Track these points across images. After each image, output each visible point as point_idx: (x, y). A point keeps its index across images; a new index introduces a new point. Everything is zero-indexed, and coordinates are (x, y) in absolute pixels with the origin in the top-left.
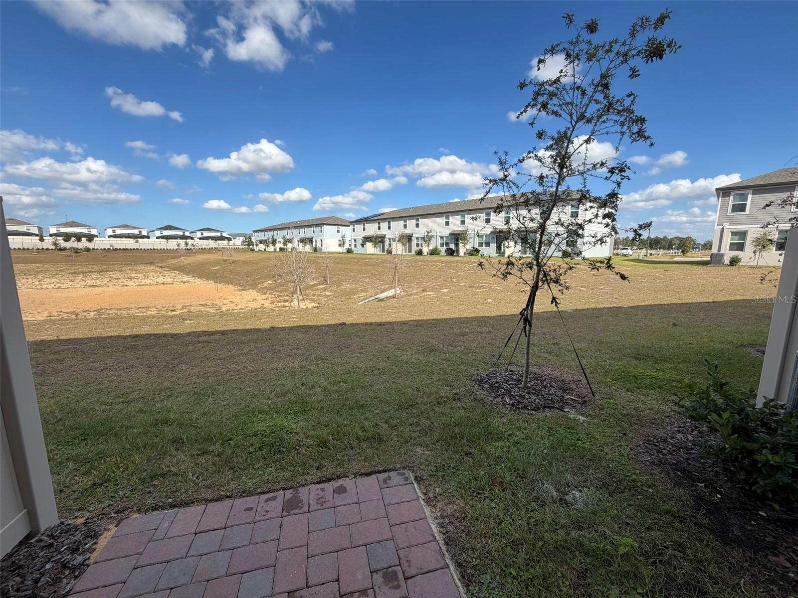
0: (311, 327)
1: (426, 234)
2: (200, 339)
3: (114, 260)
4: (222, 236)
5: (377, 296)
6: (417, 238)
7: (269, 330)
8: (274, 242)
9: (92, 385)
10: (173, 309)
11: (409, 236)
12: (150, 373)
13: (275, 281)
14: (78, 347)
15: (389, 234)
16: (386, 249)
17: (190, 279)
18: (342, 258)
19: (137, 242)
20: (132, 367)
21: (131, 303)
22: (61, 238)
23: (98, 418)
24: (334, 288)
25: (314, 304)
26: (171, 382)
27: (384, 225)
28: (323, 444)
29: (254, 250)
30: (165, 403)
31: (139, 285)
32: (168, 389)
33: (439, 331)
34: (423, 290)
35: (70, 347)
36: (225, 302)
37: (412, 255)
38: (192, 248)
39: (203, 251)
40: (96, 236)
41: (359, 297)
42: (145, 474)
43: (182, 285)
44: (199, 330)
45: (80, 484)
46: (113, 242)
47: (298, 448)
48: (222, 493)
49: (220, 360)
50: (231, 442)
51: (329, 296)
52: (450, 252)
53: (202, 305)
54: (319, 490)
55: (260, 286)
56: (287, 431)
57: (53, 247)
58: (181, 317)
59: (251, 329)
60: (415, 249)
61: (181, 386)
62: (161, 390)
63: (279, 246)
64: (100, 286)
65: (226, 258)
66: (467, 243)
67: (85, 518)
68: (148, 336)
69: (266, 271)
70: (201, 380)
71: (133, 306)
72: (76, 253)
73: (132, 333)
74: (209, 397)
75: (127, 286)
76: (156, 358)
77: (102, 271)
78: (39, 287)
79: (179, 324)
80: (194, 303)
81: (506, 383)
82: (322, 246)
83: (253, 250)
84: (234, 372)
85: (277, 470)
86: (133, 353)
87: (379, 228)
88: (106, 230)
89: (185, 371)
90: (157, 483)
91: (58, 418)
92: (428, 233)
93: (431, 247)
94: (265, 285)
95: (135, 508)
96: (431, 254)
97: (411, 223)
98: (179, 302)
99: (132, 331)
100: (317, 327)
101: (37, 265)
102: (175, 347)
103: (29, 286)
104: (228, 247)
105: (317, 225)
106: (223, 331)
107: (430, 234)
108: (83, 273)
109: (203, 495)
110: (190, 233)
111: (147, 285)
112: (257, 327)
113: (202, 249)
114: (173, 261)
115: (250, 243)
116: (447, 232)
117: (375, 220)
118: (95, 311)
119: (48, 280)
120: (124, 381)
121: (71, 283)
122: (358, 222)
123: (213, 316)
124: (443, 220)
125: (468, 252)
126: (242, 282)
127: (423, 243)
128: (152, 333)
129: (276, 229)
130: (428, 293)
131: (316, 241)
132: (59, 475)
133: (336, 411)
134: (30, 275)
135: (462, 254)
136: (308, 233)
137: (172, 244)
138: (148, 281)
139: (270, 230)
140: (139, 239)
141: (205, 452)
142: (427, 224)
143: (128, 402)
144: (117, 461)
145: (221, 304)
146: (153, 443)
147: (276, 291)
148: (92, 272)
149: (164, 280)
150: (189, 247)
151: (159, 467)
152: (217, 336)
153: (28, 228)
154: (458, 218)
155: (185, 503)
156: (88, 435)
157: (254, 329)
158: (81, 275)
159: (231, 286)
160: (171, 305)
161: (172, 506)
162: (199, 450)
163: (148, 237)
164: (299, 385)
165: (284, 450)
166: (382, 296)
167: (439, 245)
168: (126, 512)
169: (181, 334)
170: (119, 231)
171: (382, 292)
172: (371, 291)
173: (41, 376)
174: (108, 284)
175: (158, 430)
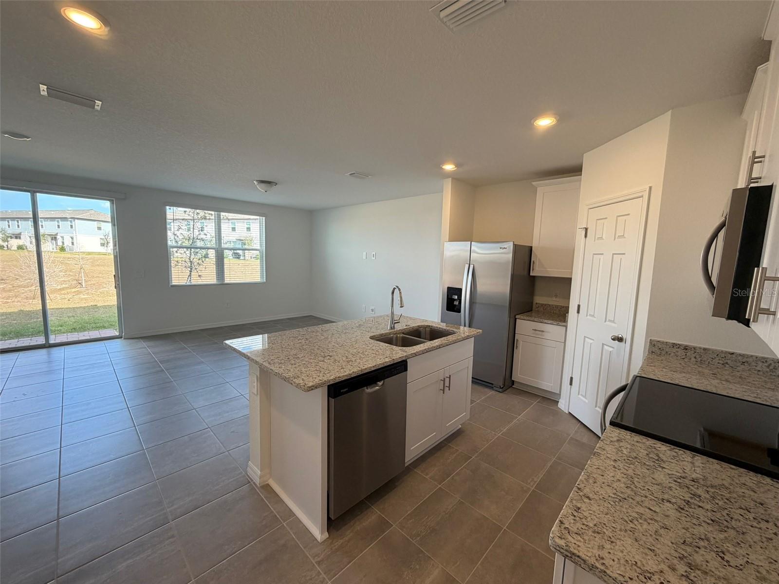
82: (72, 244)
105: (66, 219)
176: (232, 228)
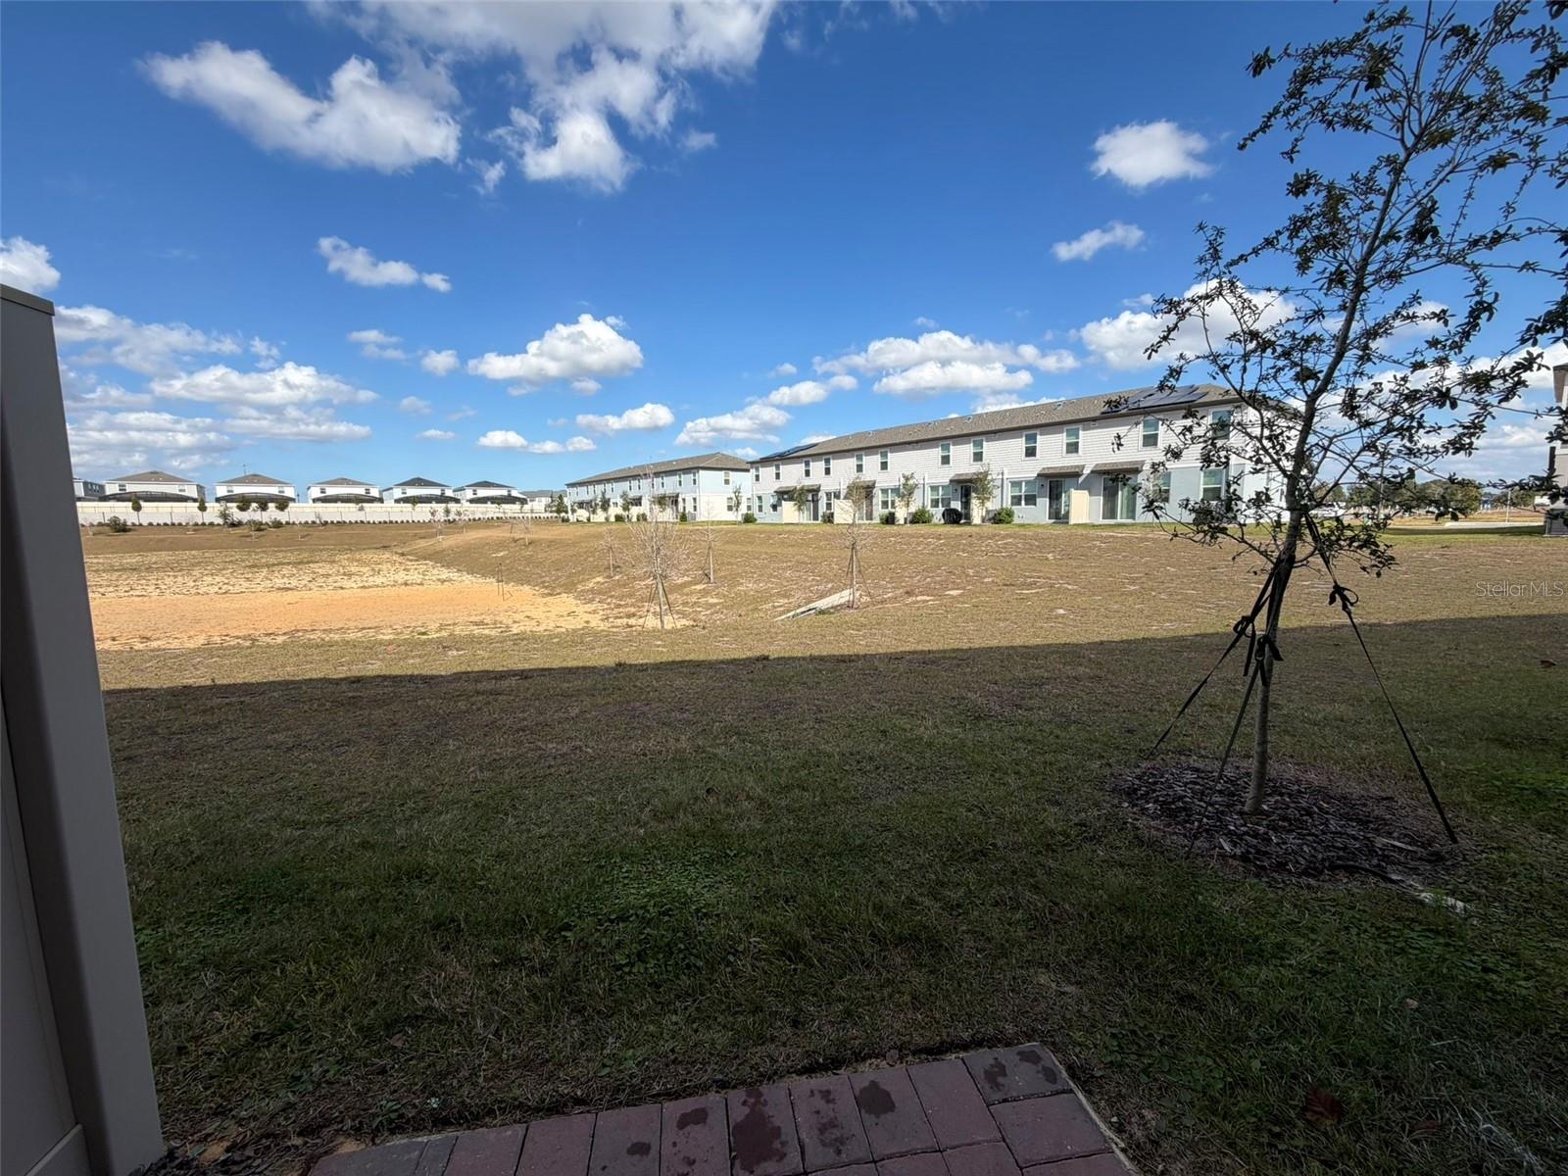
0: (699, 664)
1: (903, 480)
2: (480, 687)
3: (323, 542)
4: (509, 495)
5: (812, 606)
6: (884, 491)
7: (615, 670)
8: (605, 504)
9: (268, 780)
10: (423, 630)
11: (868, 487)
12: (384, 756)
13: (609, 577)
14: (247, 699)
15: (828, 484)
16: (820, 514)
17: (454, 575)
18: (735, 532)
19: (361, 509)
20: (348, 742)
21: (349, 620)
22: (235, 505)
23: (274, 859)
24: (724, 590)
25: (684, 622)
26: (426, 778)
27: (817, 467)
28: (792, 950)
29: (567, 520)
30: (416, 826)
31: (364, 587)
32: (420, 792)
33: (978, 674)
34: (907, 593)
35: (233, 699)
36: (517, 617)
37: (875, 525)
38: (457, 518)
39: (476, 523)
40: (293, 500)
41: (774, 607)
42: (372, 1013)
43: (439, 586)
44: (476, 669)
45: (225, 1032)
46: (320, 510)
47: (731, 958)
48: (564, 1089)
49: (524, 731)
50: (568, 934)
51: (715, 605)
52: (953, 517)
53: (476, 624)
54: (818, 1096)
55: (580, 587)
56: (698, 910)
57: (220, 521)
58: (441, 643)
59: (578, 668)
60: (879, 511)
61: (447, 788)
62: (406, 796)
63: (614, 511)
64: (295, 589)
65: (517, 536)
66: (988, 499)
67: (226, 1144)
68: (380, 679)
69: (591, 559)
70: (487, 774)
71: (352, 624)
72: (259, 530)
73: (349, 674)
74: (506, 814)
75: (342, 588)
76: (395, 724)
77: (301, 563)
78: (193, 591)
79: (437, 657)
80: (460, 620)
81: (1201, 800)
82: (695, 509)
83: (565, 520)
84: (555, 758)
85: (690, 1020)
86: (351, 715)
87: (807, 473)
88: (309, 488)
89: (454, 753)
90: (399, 1044)
91: (194, 855)
92: (907, 479)
93: (913, 509)
94: (591, 585)
95: (349, 1123)
96: (913, 522)
97: (872, 462)
98: (434, 617)
99: (350, 670)
100: (711, 665)
101: (193, 552)
102: (432, 703)
103: (177, 590)
104: (521, 515)
105: (687, 471)
106: (523, 671)
107: (911, 482)
108: (268, 566)
109: (517, 1092)
110: (454, 491)
111: (378, 586)
112: (588, 664)
113: (474, 520)
114: (423, 543)
115: (561, 508)
116: (945, 476)
117: (798, 457)
118: (285, 634)
119: (209, 579)
120: (331, 774)
121: (246, 584)
122: (765, 461)
123: (501, 642)
124: (937, 453)
125: (991, 515)
126: (547, 579)
127: (897, 500)
128: (388, 673)
129: (608, 481)
130: (919, 598)
131: (684, 500)
132: (180, 1002)
133: (801, 861)
134: (180, 570)
135: (976, 519)
136: (670, 485)
137: (422, 513)
138: (379, 580)
139: (599, 482)
140: (365, 505)
141: (511, 960)
142: (903, 463)
143: (338, 821)
144: (310, 972)
145: (510, 622)
146: (391, 927)
147: (612, 597)
148: (284, 564)
149: (406, 578)
150: (451, 518)
151: (405, 996)
152: (513, 681)
153: (182, 488)
154: (968, 449)
155: (471, 1113)
156: (252, 899)
157: (584, 668)
158: (265, 570)
159: (526, 588)
160: (420, 623)
161: (440, 1122)
162: (495, 951)
163: (381, 500)
164: (702, 793)
165: (700, 963)
166: (823, 604)
167: (928, 504)
168: (325, 1131)
169: (442, 676)
170: (331, 491)
171: (821, 597)
172: (799, 596)
173: (174, 758)
174: (310, 585)
175: (400, 893)
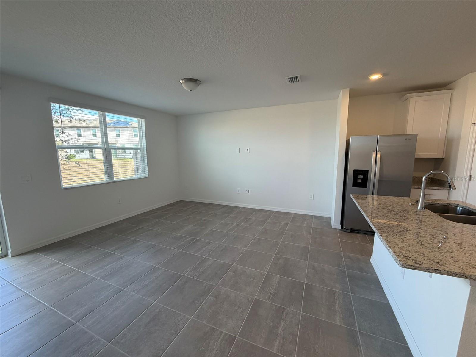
176: (93, 134)
